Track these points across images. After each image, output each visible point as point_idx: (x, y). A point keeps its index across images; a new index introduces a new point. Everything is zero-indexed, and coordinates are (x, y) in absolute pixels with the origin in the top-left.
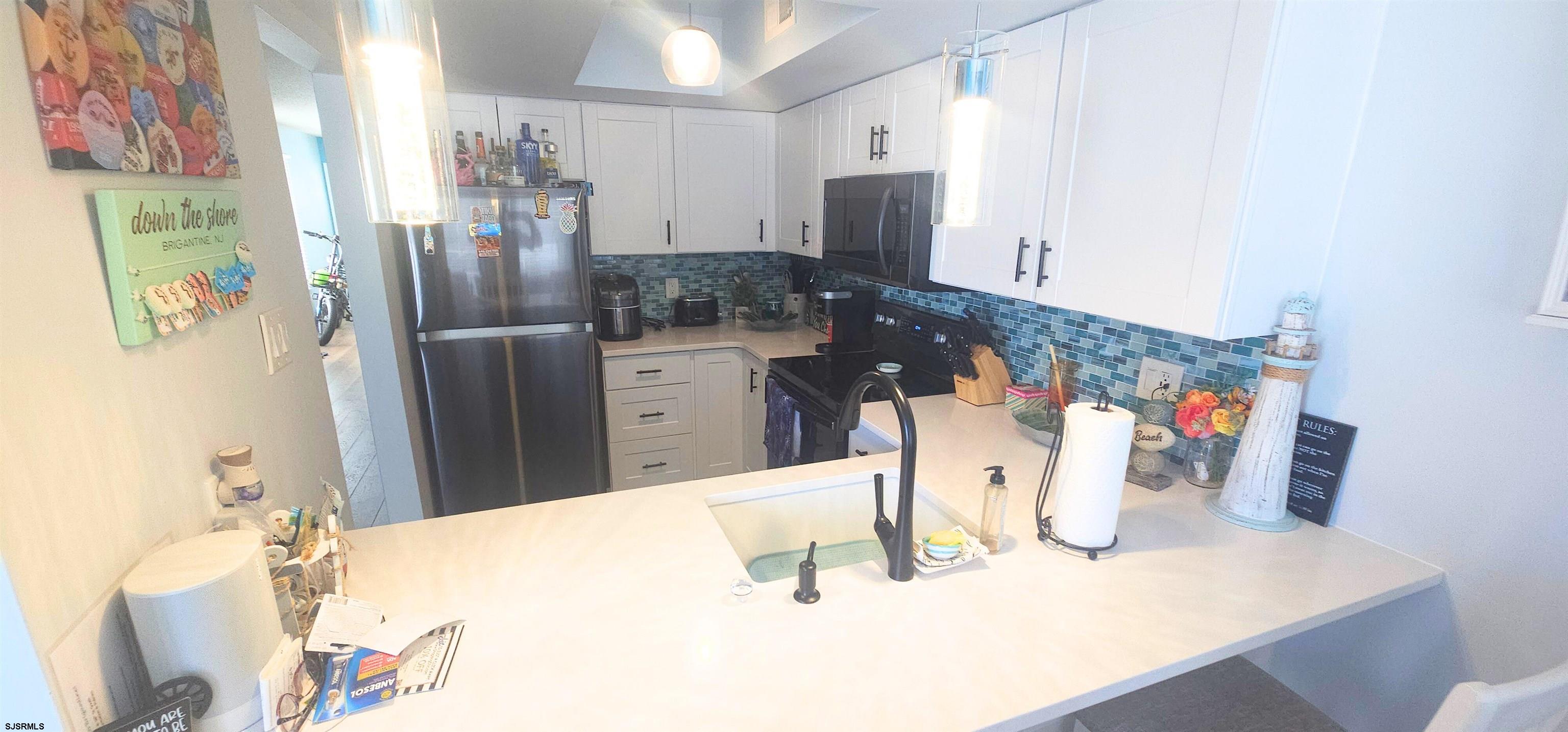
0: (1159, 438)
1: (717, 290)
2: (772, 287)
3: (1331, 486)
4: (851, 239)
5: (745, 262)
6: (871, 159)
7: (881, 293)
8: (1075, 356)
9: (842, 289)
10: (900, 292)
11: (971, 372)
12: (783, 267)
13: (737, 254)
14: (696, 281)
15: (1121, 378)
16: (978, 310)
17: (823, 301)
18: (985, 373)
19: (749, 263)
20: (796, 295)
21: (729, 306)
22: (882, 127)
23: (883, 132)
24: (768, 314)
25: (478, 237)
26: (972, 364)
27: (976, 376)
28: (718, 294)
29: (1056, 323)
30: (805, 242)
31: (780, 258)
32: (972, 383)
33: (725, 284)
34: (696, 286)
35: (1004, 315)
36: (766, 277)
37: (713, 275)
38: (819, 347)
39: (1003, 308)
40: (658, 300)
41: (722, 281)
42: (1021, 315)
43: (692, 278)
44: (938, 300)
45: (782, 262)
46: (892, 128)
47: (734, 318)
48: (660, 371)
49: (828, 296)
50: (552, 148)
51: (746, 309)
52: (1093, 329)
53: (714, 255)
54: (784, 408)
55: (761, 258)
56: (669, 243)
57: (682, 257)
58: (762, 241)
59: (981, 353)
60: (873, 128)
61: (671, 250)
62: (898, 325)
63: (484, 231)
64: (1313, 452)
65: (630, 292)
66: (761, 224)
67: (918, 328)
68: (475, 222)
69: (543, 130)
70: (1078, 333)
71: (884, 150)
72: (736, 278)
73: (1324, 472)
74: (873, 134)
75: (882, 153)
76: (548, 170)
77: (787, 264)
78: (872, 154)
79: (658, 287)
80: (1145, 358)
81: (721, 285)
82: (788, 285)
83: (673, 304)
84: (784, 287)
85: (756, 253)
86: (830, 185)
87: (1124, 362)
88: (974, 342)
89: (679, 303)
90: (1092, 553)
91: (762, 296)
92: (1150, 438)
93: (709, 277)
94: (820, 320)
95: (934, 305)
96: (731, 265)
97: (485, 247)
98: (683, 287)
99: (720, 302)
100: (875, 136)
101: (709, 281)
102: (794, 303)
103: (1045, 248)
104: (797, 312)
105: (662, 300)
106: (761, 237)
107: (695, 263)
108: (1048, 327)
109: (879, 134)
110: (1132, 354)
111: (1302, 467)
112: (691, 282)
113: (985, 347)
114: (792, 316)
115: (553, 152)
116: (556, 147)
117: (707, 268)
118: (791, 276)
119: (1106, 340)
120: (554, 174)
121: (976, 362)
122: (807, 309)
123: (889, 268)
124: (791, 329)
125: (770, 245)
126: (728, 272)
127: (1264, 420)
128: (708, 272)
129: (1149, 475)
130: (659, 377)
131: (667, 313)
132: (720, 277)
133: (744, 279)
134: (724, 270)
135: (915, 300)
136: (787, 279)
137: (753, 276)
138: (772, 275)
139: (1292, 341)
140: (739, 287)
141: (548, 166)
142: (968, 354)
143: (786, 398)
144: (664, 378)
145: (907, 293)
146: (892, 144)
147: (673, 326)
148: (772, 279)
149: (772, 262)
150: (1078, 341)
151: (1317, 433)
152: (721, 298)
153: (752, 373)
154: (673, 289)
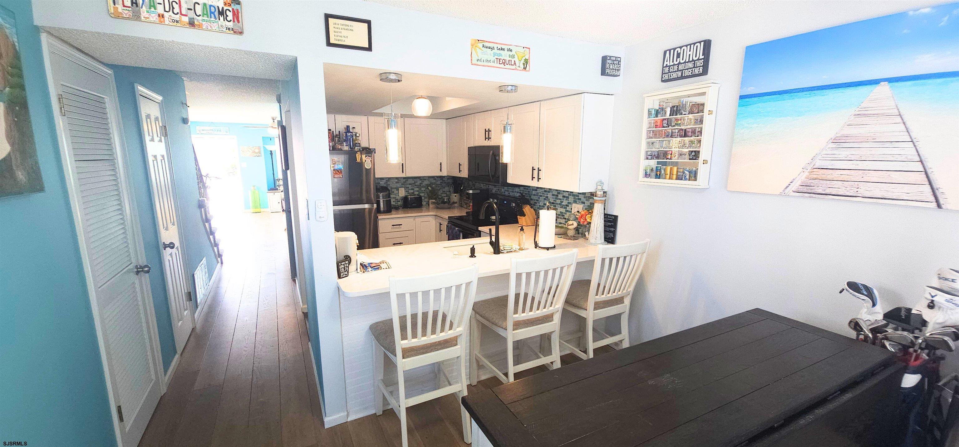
0: (573, 224)
1: (421, 193)
2: (445, 191)
3: (614, 233)
4: (478, 170)
5: (432, 180)
6: (485, 140)
7: (491, 191)
8: (555, 206)
9: (475, 189)
10: (499, 190)
11: (523, 215)
12: (449, 183)
13: (429, 177)
14: (412, 189)
15: (567, 211)
16: (526, 194)
17: (468, 194)
18: (528, 214)
19: (434, 181)
20: (456, 194)
21: (426, 200)
22: (489, 129)
23: (489, 131)
24: (444, 203)
25: (334, 170)
26: (523, 211)
27: (525, 215)
28: (422, 195)
29: (550, 195)
30: (460, 171)
31: (448, 179)
32: (523, 218)
33: (424, 190)
34: (412, 191)
35: (534, 195)
36: (442, 187)
37: (420, 186)
38: (467, 213)
39: (534, 192)
40: (396, 198)
41: (423, 189)
42: (539, 194)
43: (410, 188)
44: (513, 192)
45: (449, 181)
46: (492, 129)
47: (429, 205)
48: (401, 225)
49: (471, 192)
50: (358, 135)
51: (434, 201)
52: (560, 196)
53: (419, 178)
54: (456, 232)
55: (439, 179)
56: (403, 172)
57: (407, 178)
58: (441, 171)
59: (526, 207)
60: (485, 129)
61: (404, 175)
62: (498, 202)
63: (336, 168)
64: (610, 224)
65: (386, 193)
66: (441, 164)
67: (505, 202)
68: (333, 164)
69: (353, 128)
70: (556, 198)
71: (490, 137)
72: (429, 188)
73: (613, 229)
74: (486, 131)
75: (489, 138)
76: (356, 143)
77: (450, 181)
78: (486, 138)
79: (396, 192)
80: (573, 204)
81: (422, 191)
82: (452, 190)
83: (402, 199)
84: (450, 191)
85: (437, 177)
86: (470, 149)
87: (568, 206)
88: (524, 204)
89: (405, 199)
90: (548, 249)
91: (440, 195)
92: (571, 225)
93: (417, 187)
94: (466, 204)
95: (511, 194)
96: (426, 182)
97: (337, 174)
98: (406, 192)
99: (423, 198)
100: (486, 132)
101: (417, 189)
102: (455, 197)
103: (539, 170)
104: (456, 201)
105: (397, 197)
106: (441, 170)
107: (411, 181)
108: (547, 197)
109: (488, 131)
110: (569, 203)
111: (608, 229)
112: (410, 190)
113: (527, 205)
114: (454, 203)
115: (358, 137)
116: (359, 134)
117: (416, 184)
118: (453, 186)
119: (563, 199)
120: (359, 145)
121: (524, 210)
122: (461, 199)
123: (493, 179)
124: (454, 208)
125: (444, 173)
126: (426, 185)
127: (595, 215)
128: (417, 185)
129: (571, 236)
130: (401, 228)
131: (399, 203)
132: (422, 187)
133: (432, 188)
134: (424, 184)
135: (505, 192)
136: (452, 188)
137: (436, 187)
138: (445, 186)
139: (600, 193)
140: (430, 191)
141: (356, 142)
142: (522, 208)
143: (457, 228)
144: (403, 228)
145: (501, 190)
146: (492, 135)
147: (403, 208)
148: (444, 188)
149: (444, 181)
150: (556, 201)
151: (610, 219)
152: (423, 196)
153: (440, 224)
154: (402, 193)
